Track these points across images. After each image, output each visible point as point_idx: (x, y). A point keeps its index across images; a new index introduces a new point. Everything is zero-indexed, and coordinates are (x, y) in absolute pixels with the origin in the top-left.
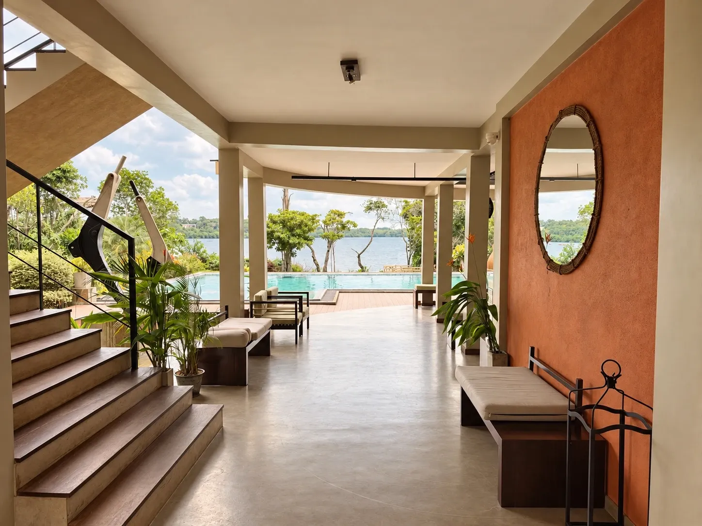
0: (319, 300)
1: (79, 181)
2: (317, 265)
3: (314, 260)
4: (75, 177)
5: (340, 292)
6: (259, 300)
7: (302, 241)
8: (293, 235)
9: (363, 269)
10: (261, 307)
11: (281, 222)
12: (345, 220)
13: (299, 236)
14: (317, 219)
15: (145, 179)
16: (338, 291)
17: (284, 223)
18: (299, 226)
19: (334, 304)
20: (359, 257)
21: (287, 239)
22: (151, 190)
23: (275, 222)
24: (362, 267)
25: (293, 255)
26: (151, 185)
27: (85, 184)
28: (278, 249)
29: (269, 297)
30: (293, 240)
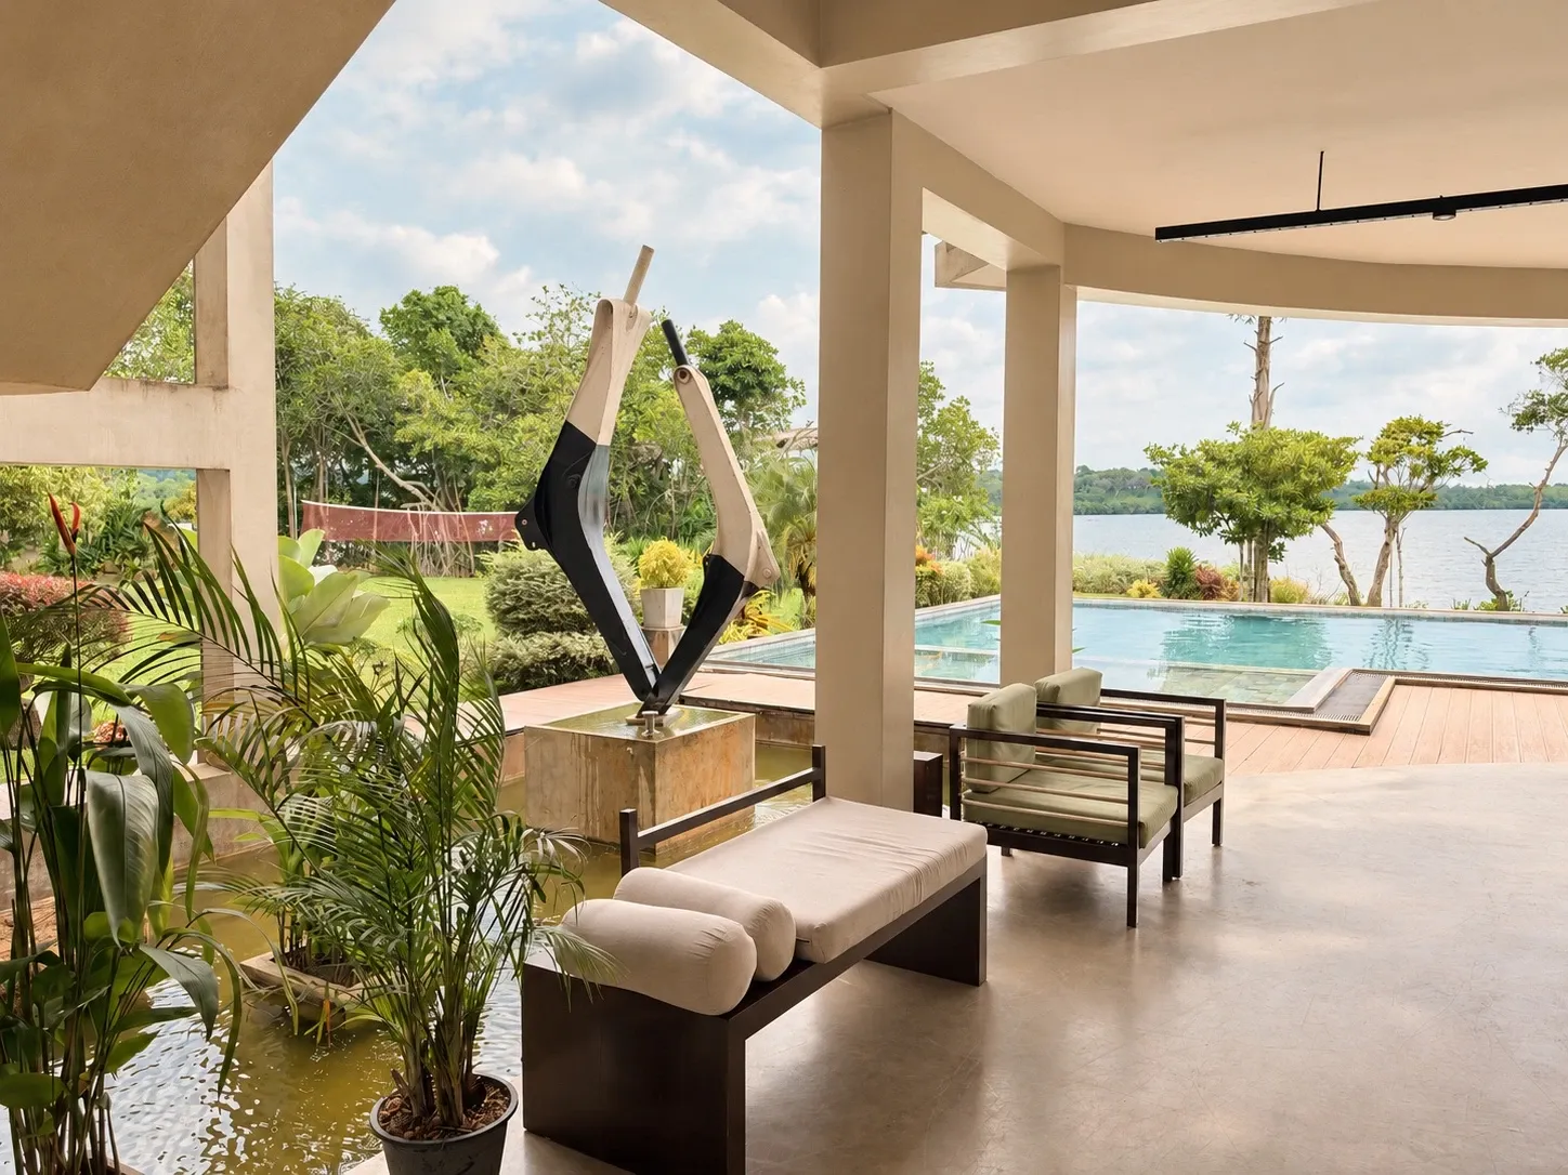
0: (1309, 711)
1: (789, 393)
2: (1350, 583)
3: (1342, 568)
4: (783, 383)
5: (1397, 682)
6: (983, 725)
7: (1302, 513)
8: (1275, 498)
9: (1502, 600)
10: (989, 754)
11: (1238, 462)
12: (1442, 448)
13: (1291, 499)
14: (1350, 450)
15: (931, 379)
16: (1391, 679)
17: (1247, 464)
18: (1293, 472)
19: (1364, 731)
20: (1489, 562)
21: (1253, 507)
22: (939, 405)
23: (1222, 463)
24: (1499, 593)
25: (1276, 553)
26: (939, 391)
27: (800, 397)
28: (1234, 538)
29: (1050, 709)
30: (1270, 511)
